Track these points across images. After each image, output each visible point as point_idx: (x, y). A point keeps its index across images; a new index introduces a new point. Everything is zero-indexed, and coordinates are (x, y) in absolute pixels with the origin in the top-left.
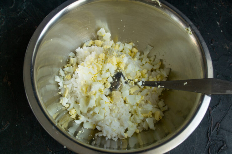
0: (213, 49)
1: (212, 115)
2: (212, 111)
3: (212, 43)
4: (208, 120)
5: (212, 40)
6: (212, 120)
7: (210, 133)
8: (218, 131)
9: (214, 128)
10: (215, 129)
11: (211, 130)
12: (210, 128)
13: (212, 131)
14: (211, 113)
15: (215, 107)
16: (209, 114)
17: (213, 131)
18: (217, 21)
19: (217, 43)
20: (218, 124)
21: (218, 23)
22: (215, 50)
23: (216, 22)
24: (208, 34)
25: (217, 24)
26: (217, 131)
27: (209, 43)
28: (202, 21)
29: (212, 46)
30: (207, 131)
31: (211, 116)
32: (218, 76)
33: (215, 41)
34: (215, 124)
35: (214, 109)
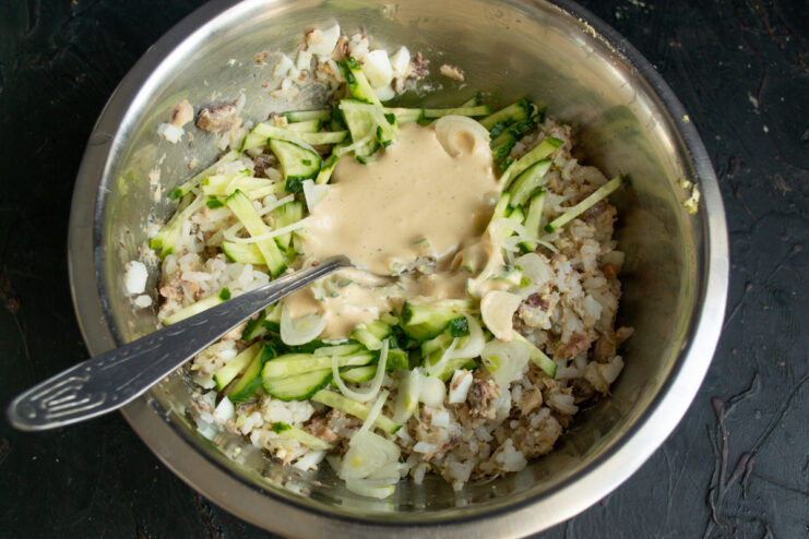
0: (735, 191)
1: (724, 428)
2: (725, 413)
3: (730, 170)
4: (712, 445)
5: (732, 161)
6: (726, 444)
7: (719, 490)
8: (745, 482)
9: (732, 476)
10: (736, 477)
11: (722, 483)
12: (716, 475)
13: (726, 484)
14: (722, 421)
15: (736, 398)
16: (714, 424)
17: (729, 485)
18: (749, 93)
19: (749, 171)
20: (746, 459)
21: (753, 100)
22: (739, 195)
23: (747, 97)
24: (718, 138)
25: (752, 104)
26: (741, 483)
27: (721, 169)
28: (698, 92)
29: (730, 181)
30: (705, 485)
31: (722, 432)
32: (750, 288)
33: (742, 164)
34: (735, 460)
35: (734, 406)
